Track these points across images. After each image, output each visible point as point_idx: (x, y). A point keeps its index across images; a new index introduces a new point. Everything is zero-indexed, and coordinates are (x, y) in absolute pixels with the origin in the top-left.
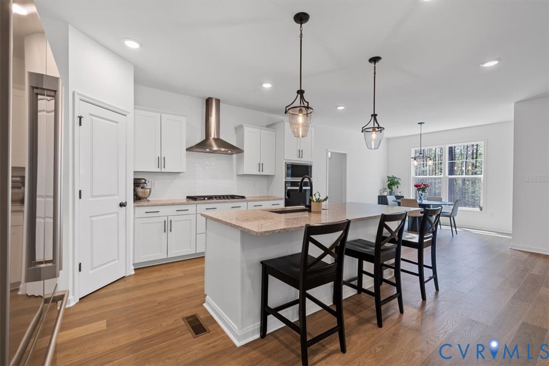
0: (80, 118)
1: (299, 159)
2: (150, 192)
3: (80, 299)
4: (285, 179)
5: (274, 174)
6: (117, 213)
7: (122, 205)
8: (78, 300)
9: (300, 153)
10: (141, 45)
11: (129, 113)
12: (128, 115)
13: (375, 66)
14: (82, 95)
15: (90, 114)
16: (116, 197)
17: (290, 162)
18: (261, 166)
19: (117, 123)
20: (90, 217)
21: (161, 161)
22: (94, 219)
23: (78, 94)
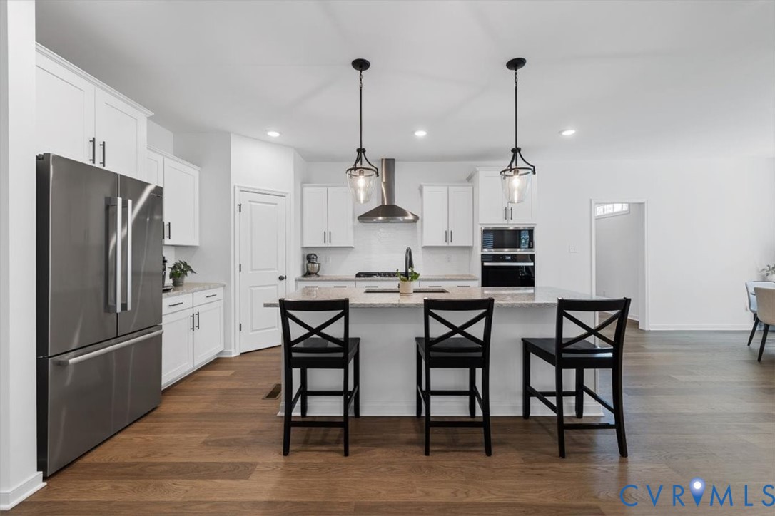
0: (240, 205)
1: (506, 222)
2: (319, 267)
3: (241, 354)
4: (482, 251)
5: (472, 245)
6: (277, 285)
7: (281, 278)
8: (239, 354)
9: (508, 213)
10: (280, 133)
11: (287, 193)
12: (288, 196)
13: (516, 74)
14: (242, 187)
15: (250, 201)
16: (276, 271)
17: (491, 227)
18: (449, 235)
19: (276, 204)
20: (251, 287)
21: (327, 236)
22: (253, 289)
23: (238, 187)
